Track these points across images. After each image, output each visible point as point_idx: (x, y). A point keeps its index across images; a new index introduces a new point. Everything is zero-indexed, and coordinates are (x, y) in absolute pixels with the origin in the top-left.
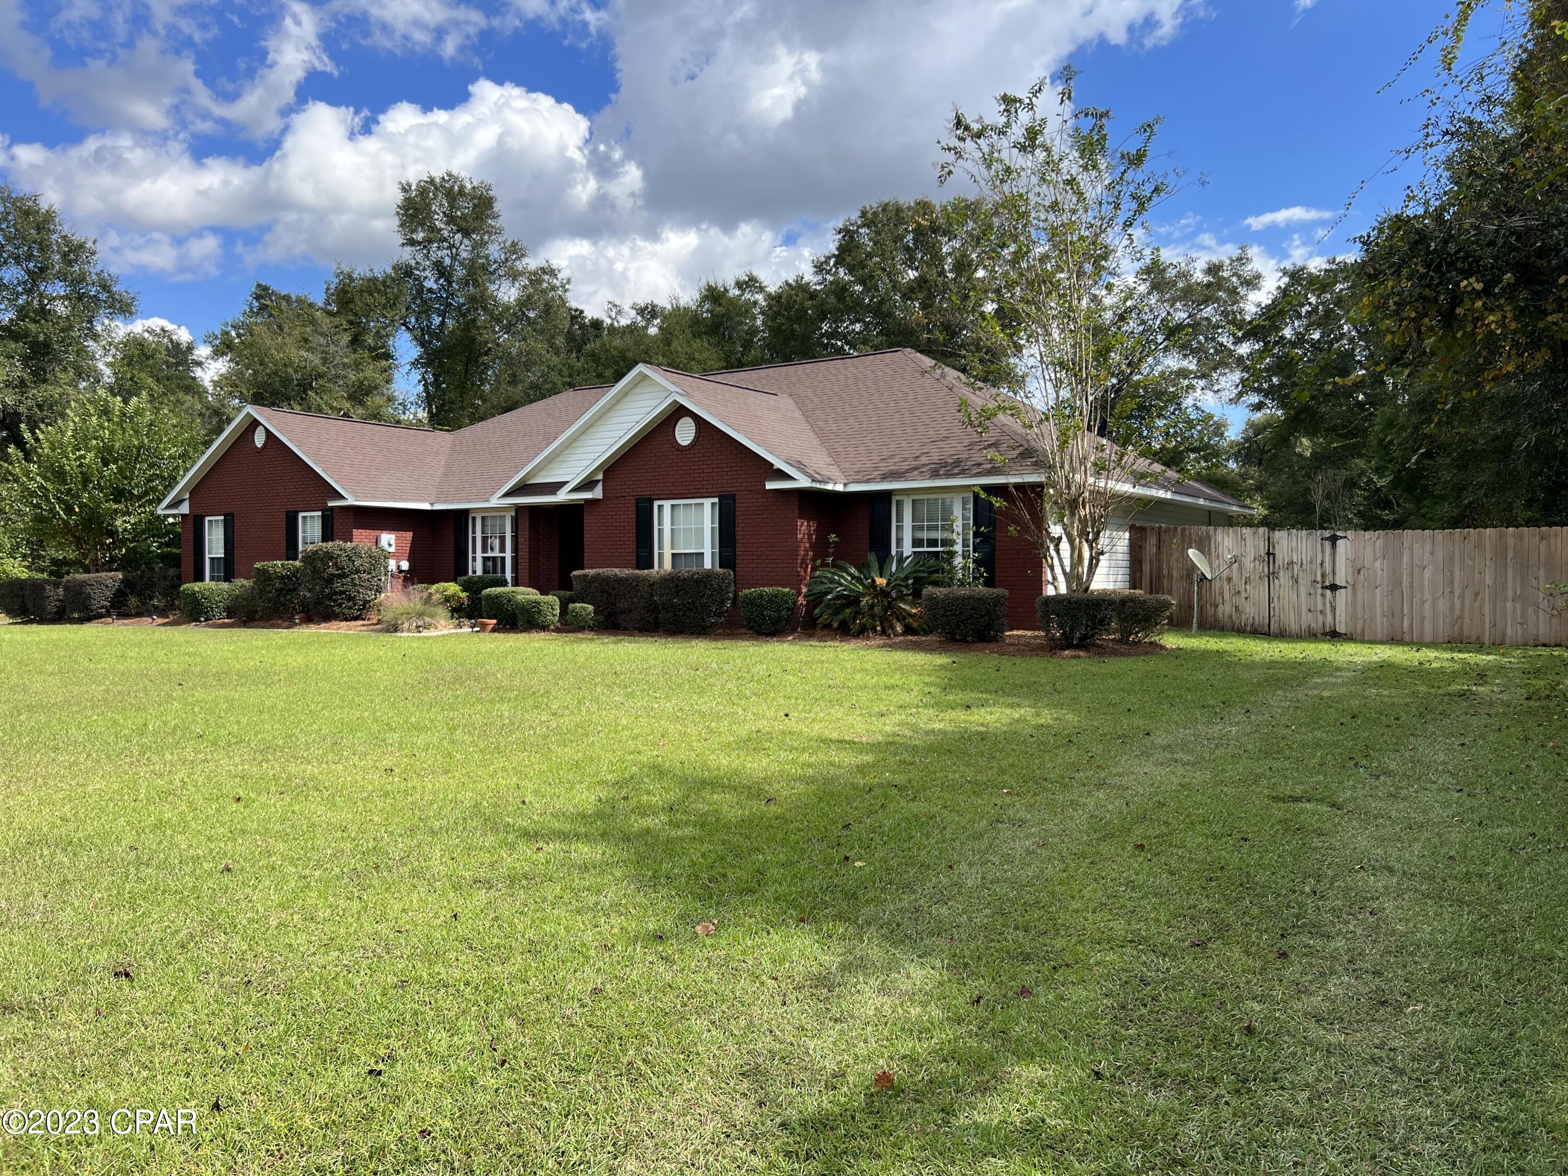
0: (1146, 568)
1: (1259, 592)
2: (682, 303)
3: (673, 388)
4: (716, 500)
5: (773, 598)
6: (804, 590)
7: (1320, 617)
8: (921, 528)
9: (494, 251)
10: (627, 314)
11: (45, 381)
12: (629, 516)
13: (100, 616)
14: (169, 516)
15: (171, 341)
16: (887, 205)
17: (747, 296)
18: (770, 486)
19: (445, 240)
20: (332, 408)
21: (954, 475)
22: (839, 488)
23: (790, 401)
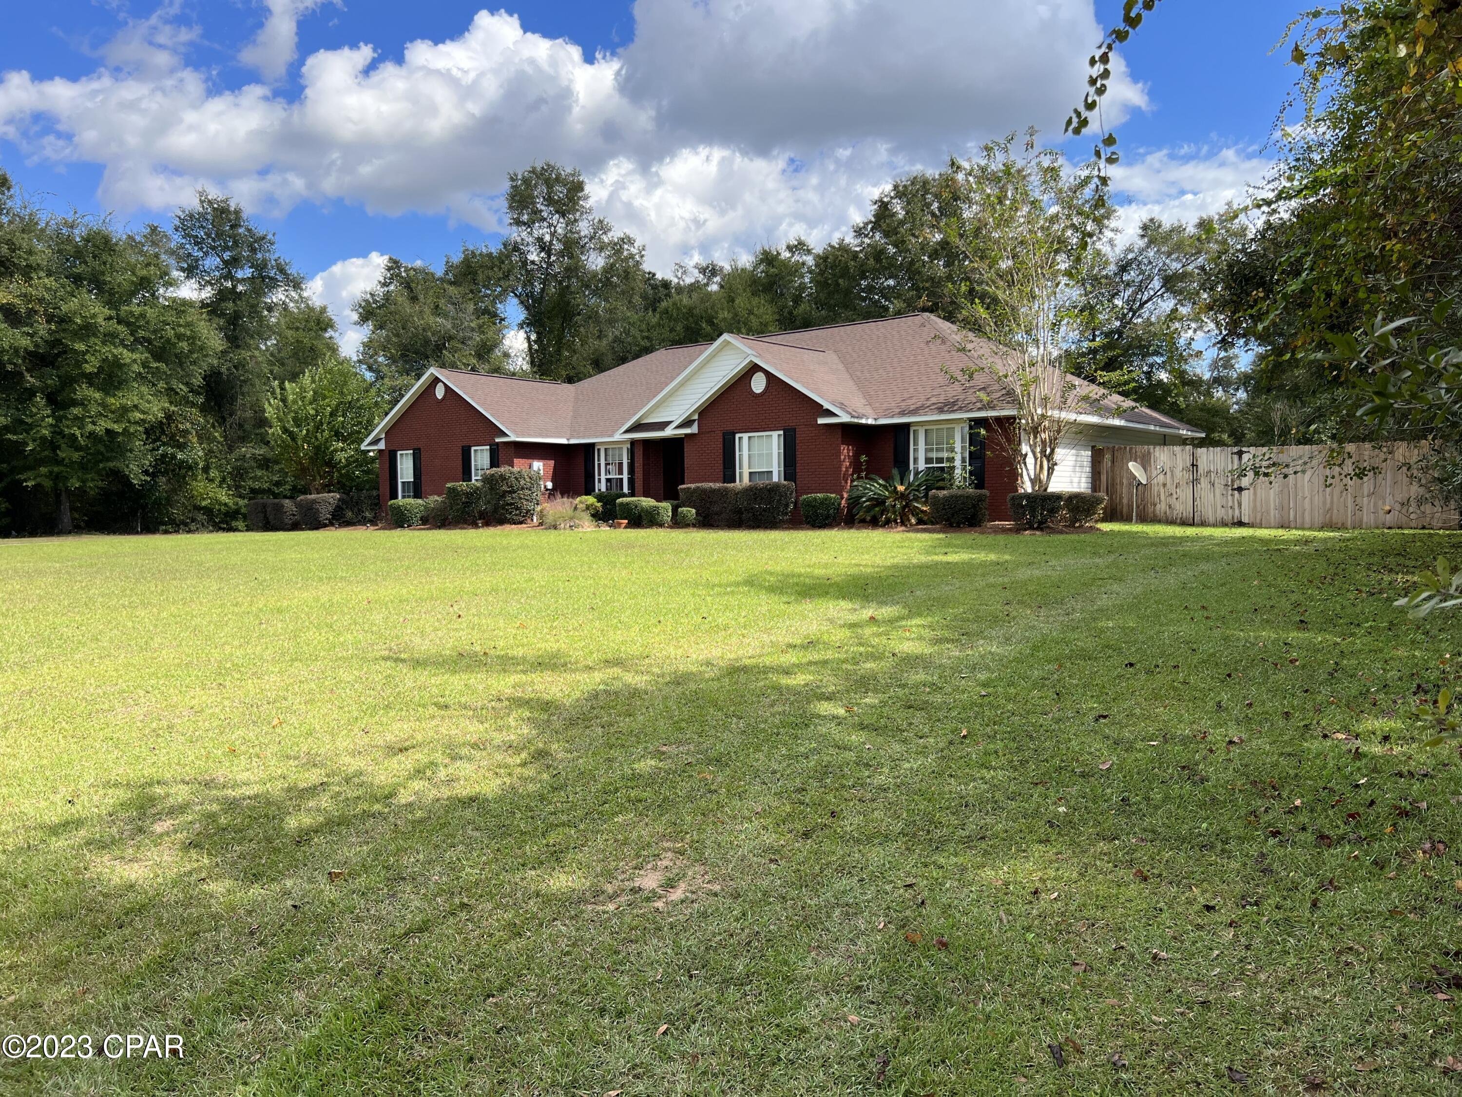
0: (1104, 478)
1: (1185, 493)
2: (740, 265)
3: (749, 351)
4: (781, 432)
5: (823, 502)
6: (845, 495)
7: (1230, 511)
8: (932, 450)
9: (584, 228)
10: (691, 273)
11: (238, 347)
12: (718, 445)
13: (325, 526)
14: (369, 451)
15: (308, 306)
16: (915, 178)
17: (796, 258)
18: (820, 421)
19: (545, 219)
20: (464, 364)
21: (953, 411)
22: (870, 421)
23: (834, 357)
